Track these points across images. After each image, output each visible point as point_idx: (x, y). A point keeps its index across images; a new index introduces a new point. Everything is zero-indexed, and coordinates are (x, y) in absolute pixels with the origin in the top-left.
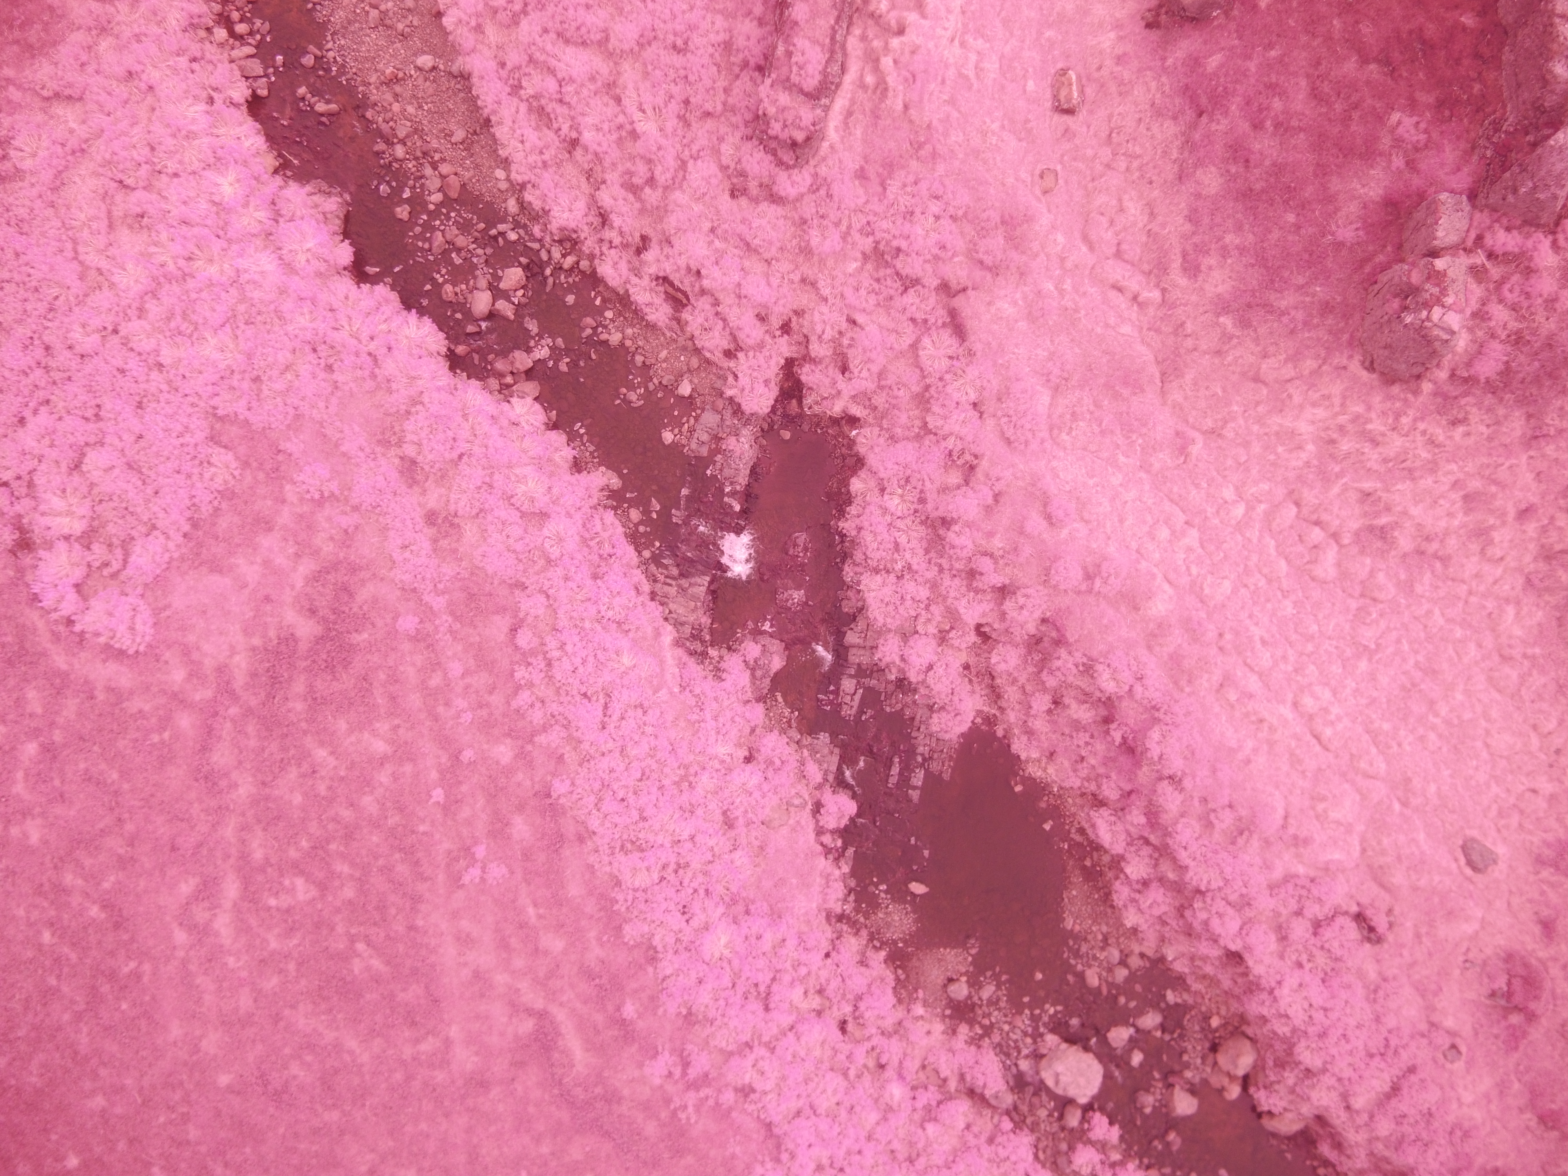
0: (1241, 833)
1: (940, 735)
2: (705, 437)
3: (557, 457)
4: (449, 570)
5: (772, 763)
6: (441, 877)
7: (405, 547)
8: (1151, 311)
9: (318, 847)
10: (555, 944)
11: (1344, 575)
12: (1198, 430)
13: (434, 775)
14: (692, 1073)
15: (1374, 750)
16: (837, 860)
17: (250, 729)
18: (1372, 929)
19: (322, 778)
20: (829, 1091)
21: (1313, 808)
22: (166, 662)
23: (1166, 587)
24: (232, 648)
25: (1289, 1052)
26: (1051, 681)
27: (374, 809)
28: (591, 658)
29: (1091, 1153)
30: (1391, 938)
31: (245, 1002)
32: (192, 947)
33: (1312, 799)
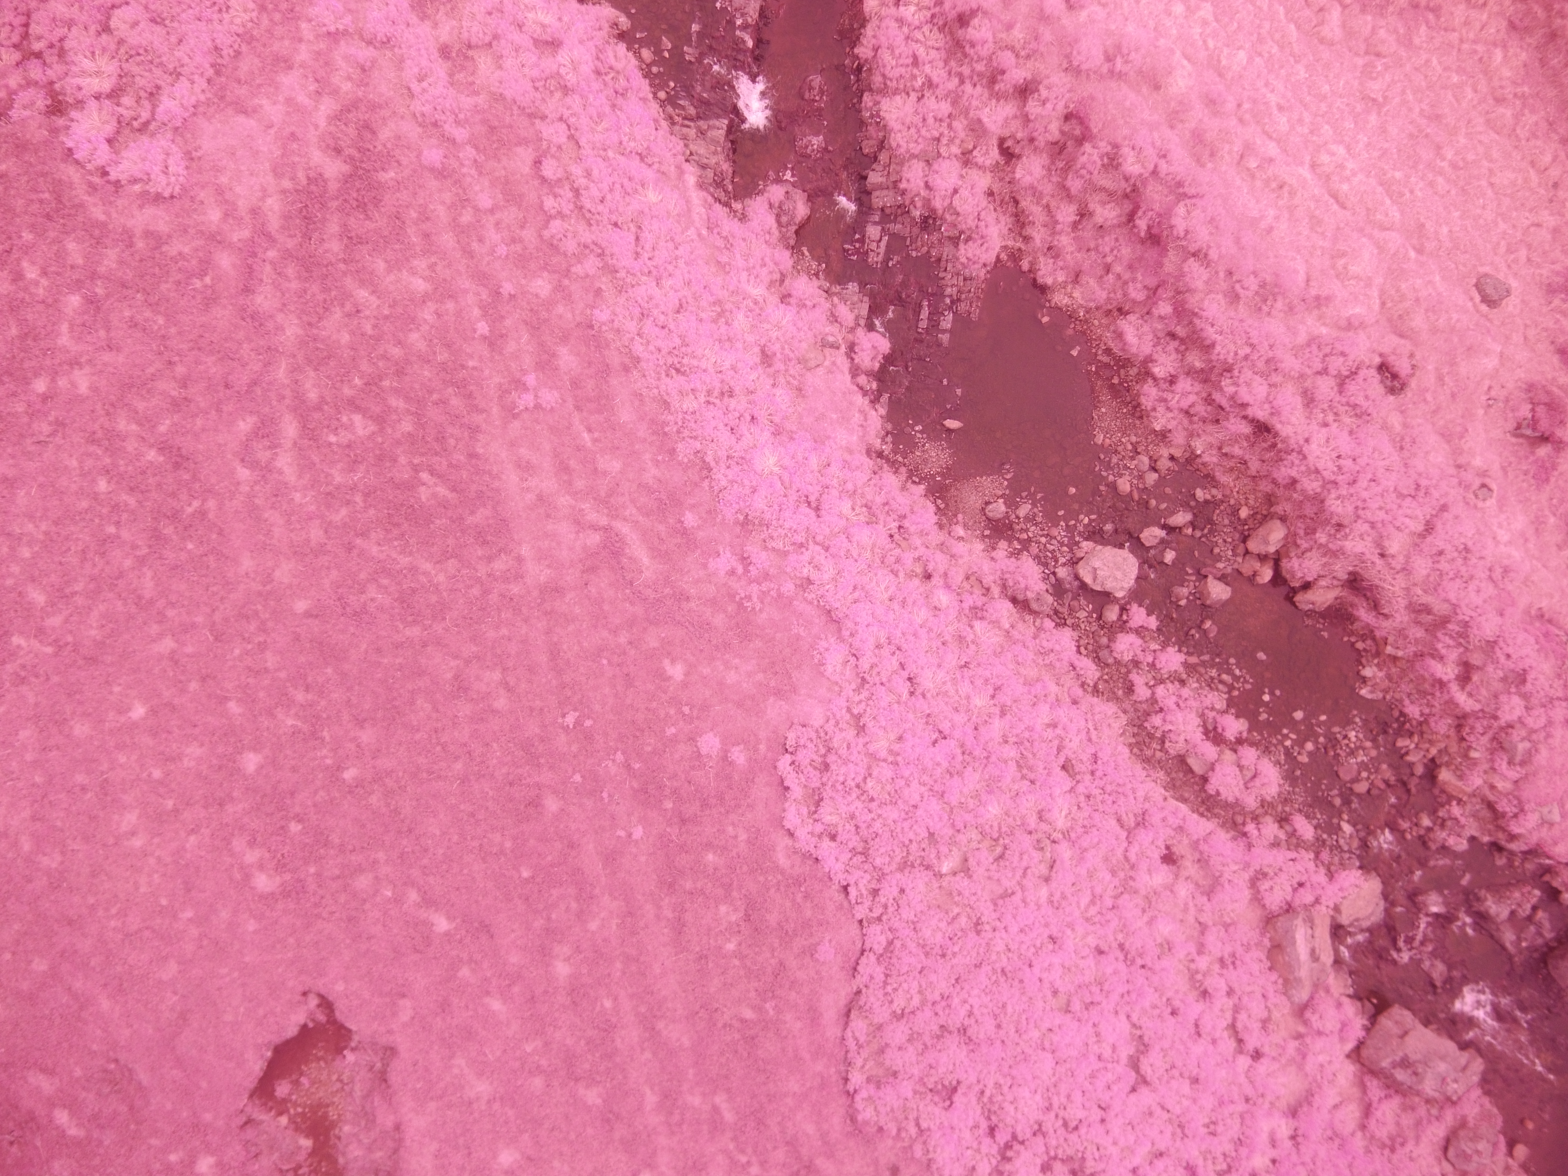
0: (1265, 300)
1: (968, 273)
4: (468, 102)
5: (804, 306)
6: (495, 410)
7: (420, 80)
9: (372, 383)
10: (613, 465)
13: (476, 312)
14: (754, 571)
16: (872, 401)
17: (290, 271)
18: (1395, 376)
19: (367, 318)
20: (883, 587)
21: (1333, 267)
22: (202, 203)
23: (1185, 62)
24: (264, 190)
25: (1321, 510)
26: (1075, 185)
27: (422, 346)
28: (618, 186)
29: (1131, 638)
30: (1413, 383)
31: (316, 534)
32: (256, 483)
33: (1333, 258)
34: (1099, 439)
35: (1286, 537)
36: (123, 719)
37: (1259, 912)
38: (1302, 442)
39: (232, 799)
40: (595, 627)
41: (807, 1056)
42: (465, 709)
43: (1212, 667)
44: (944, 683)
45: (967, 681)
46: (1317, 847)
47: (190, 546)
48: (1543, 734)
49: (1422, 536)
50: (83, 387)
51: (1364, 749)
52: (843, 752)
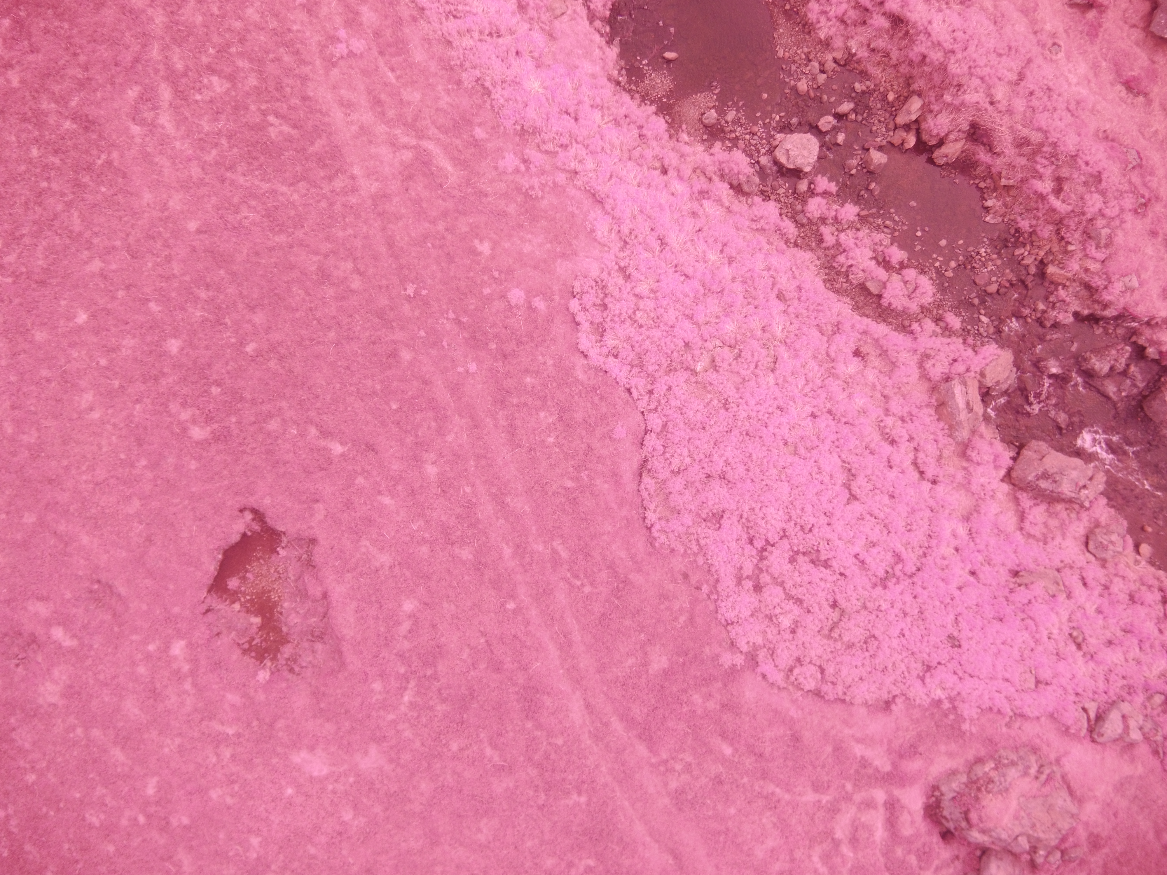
6: (318, 62)
9: (222, 50)
10: (414, 96)
14: (533, 169)
16: (608, 42)
20: (632, 175)
25: (945, 76)
27: (256, 17)
29: (818, 200)
32: (146, 136)
34: (781, 53)
35: (923, 106)
36: (71, 325)
37: (926, 385)
39: (164, 374)
40: (419, 221)
41: (615, 506)
42: (330, 292)
43: (878, 217)
44: (685, 243)
45: (702, 241)
46: (965, 333)
47: (103, 189)
48: (1117, 222)
49: (1017, 83)
51: (992, 260)
52: (616, 293)
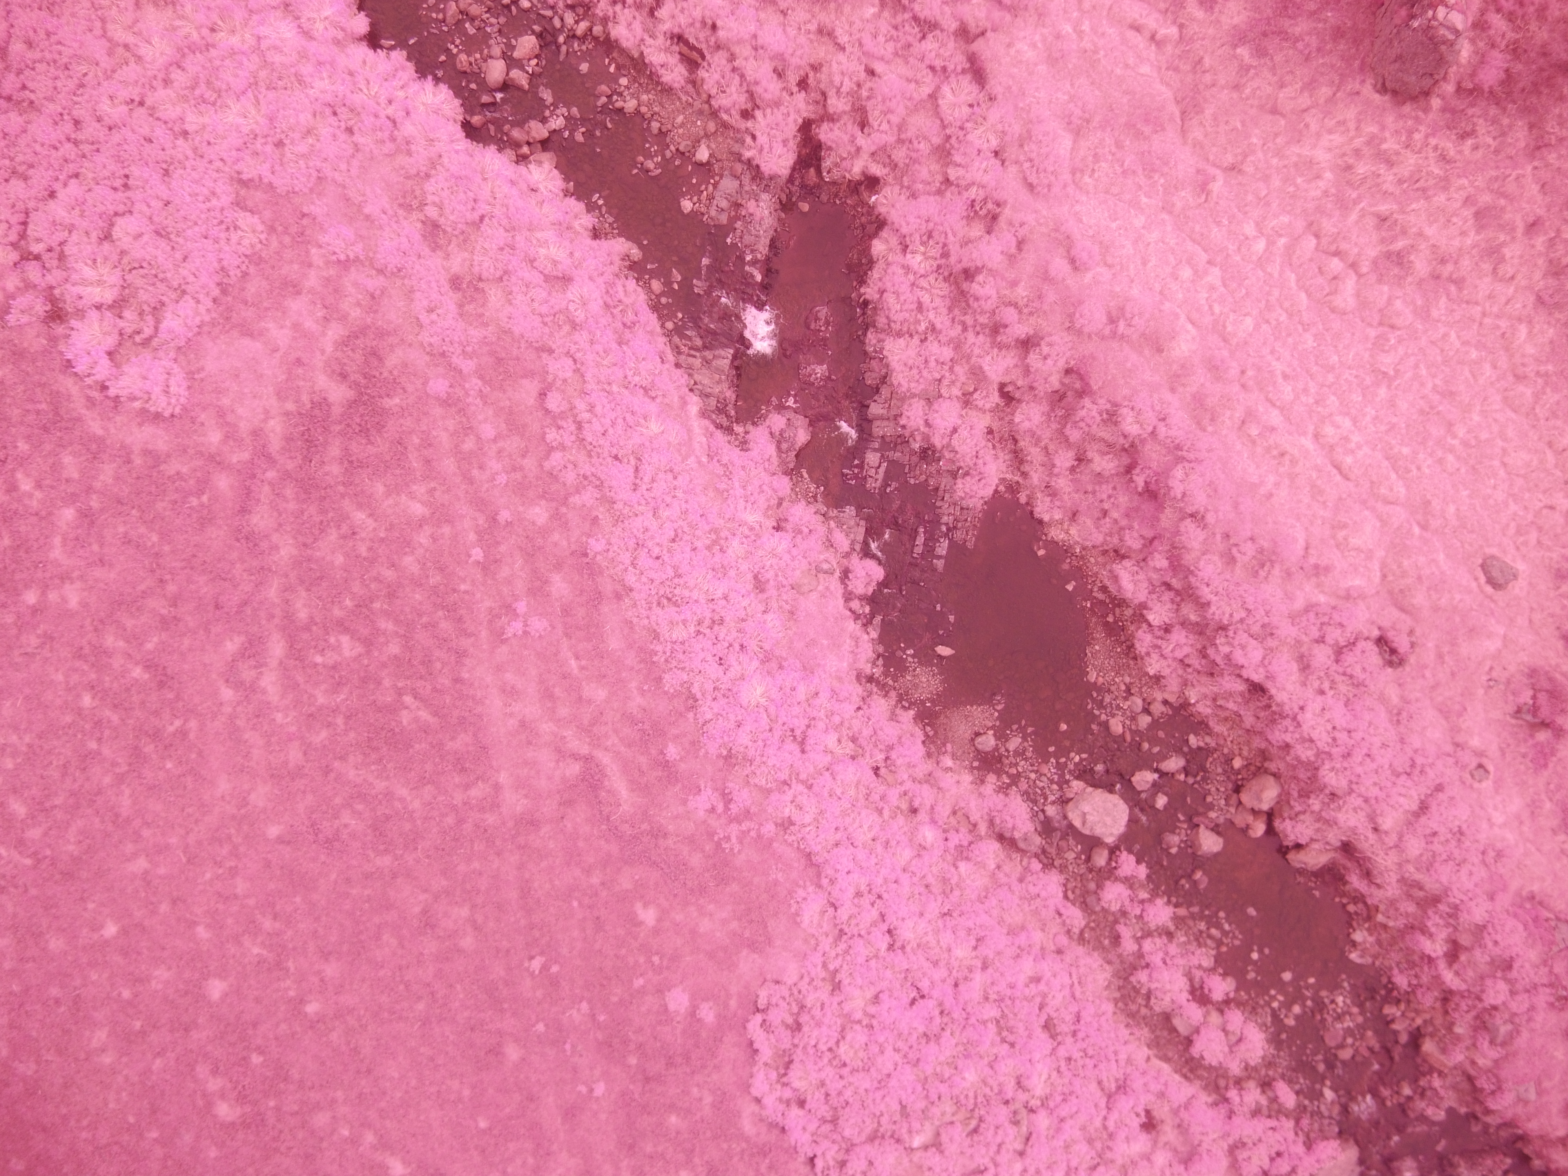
0: (1262, 566)
1: (964, 504)
2: (724, 204)
3: (576, 224)
4: (476, 334)
5: (800, 532)
6: (484, 634)
7: (431, 311)
8: (1169, 49)
9: (363, 605)
10: (598, 693)
11: (1363, 303)
12: (1218, 167)
13: (472, 537)
14: (734, 809)
15: (1394, 476)
16: (865, 625)
17: (289, 492)
18: (1393, 651)
19: (363, 540)
20: (865, 827)
21: (1334, 537)
22: (202, 424)
23: (1189, 327)
24: (266, 412)
25: (1314, 778)
26: (1074, 435)
27: (415, 569)
28: (620, 421)
29: (1120, 887)
30: (1412, 659)
31: (295, 755)
32: (238, 704)
33: (1333, 527)
34: (1092, 676)
35: (1280, 795)
36: (96, 937)
38: (1296, 710)
39: (197, 1026)
40: (569, 864)
42: (430, 947)
43: (1201, 920)
44: (926, 934)
45: (949, 931)
46: (1298, 1114)
47: (169, 765)
49: (1417, 815)
50: (73, 602)
51: (1351, 1014)
52: (817, 1012)
